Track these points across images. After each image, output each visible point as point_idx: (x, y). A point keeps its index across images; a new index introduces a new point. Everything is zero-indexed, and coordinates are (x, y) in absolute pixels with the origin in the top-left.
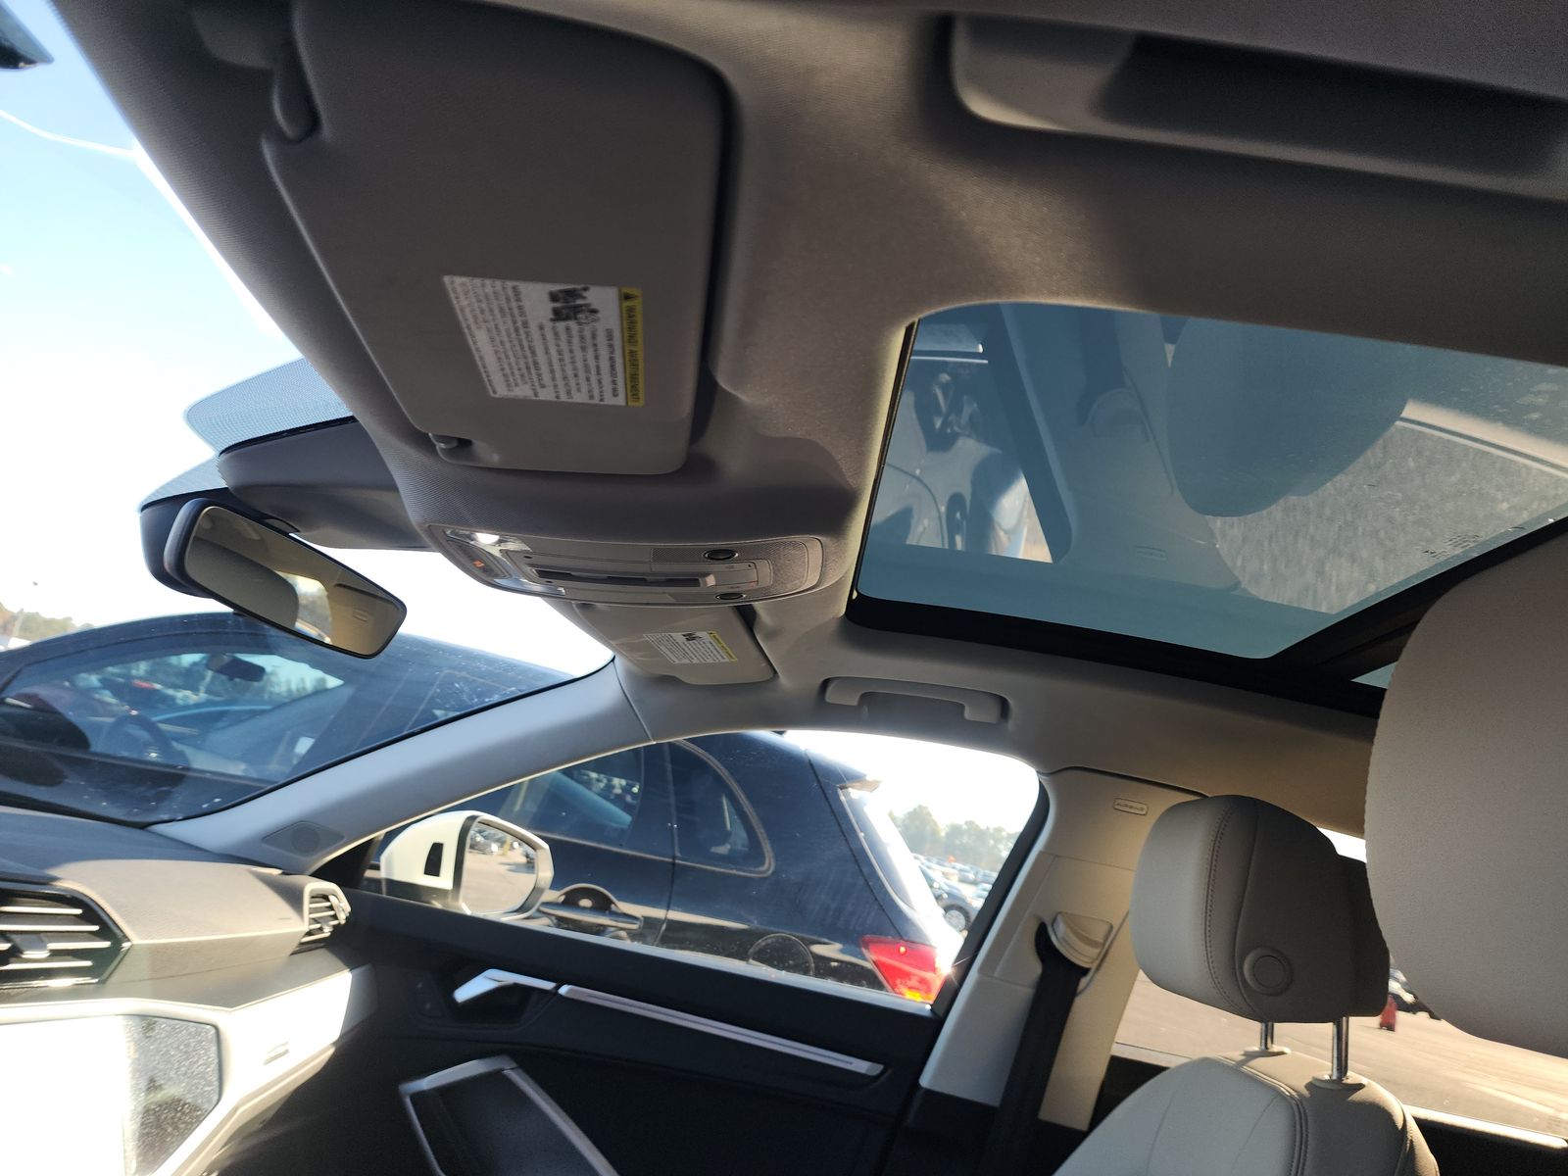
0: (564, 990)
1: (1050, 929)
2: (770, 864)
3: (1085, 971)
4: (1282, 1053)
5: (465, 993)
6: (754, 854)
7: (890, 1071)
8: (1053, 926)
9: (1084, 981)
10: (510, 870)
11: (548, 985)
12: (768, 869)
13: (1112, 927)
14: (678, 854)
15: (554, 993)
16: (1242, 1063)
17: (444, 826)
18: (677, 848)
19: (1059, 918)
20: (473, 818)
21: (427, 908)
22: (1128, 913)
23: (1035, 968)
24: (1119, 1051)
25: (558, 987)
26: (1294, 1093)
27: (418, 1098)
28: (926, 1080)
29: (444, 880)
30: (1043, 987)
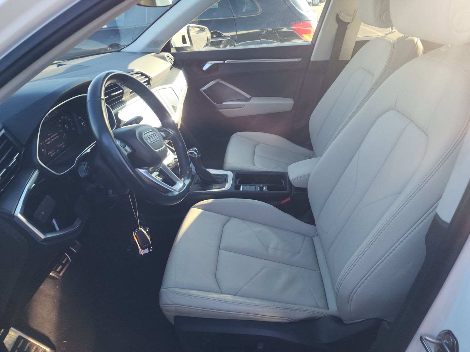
0: (226, 62)
1: (339, 15)
2: (260, 11)
3: (349, 23)
4: (395, 32)
5: (205, 68)
6: (255, 9)
7: (303, 59)
8: (340, 14)
9: (349, 25)
10: (197, 33)
11: (222, 62)
12: (260, 12)
13: (355, 10)
14: (234, 15)
15: (224, 63)
16: (385, 37)
17: (183, 31)
18: (233, 13)
19: (341, 12)
20: (188, 27)
21: (188, 52)
22: (358, 8)
23: (336, 26)
24: (358, 39)
25: (224, 62)
26: (393, 42)
27: (204, 91)
28: (312, 59)
29: (188, 44)
30: (338, 30)
